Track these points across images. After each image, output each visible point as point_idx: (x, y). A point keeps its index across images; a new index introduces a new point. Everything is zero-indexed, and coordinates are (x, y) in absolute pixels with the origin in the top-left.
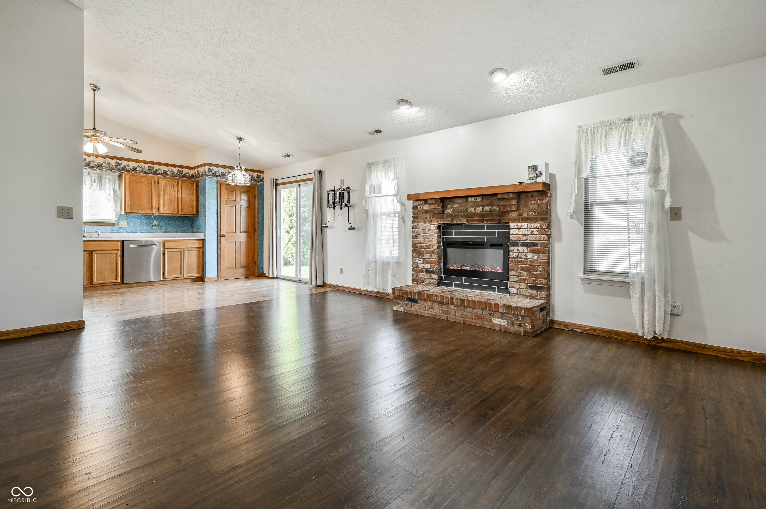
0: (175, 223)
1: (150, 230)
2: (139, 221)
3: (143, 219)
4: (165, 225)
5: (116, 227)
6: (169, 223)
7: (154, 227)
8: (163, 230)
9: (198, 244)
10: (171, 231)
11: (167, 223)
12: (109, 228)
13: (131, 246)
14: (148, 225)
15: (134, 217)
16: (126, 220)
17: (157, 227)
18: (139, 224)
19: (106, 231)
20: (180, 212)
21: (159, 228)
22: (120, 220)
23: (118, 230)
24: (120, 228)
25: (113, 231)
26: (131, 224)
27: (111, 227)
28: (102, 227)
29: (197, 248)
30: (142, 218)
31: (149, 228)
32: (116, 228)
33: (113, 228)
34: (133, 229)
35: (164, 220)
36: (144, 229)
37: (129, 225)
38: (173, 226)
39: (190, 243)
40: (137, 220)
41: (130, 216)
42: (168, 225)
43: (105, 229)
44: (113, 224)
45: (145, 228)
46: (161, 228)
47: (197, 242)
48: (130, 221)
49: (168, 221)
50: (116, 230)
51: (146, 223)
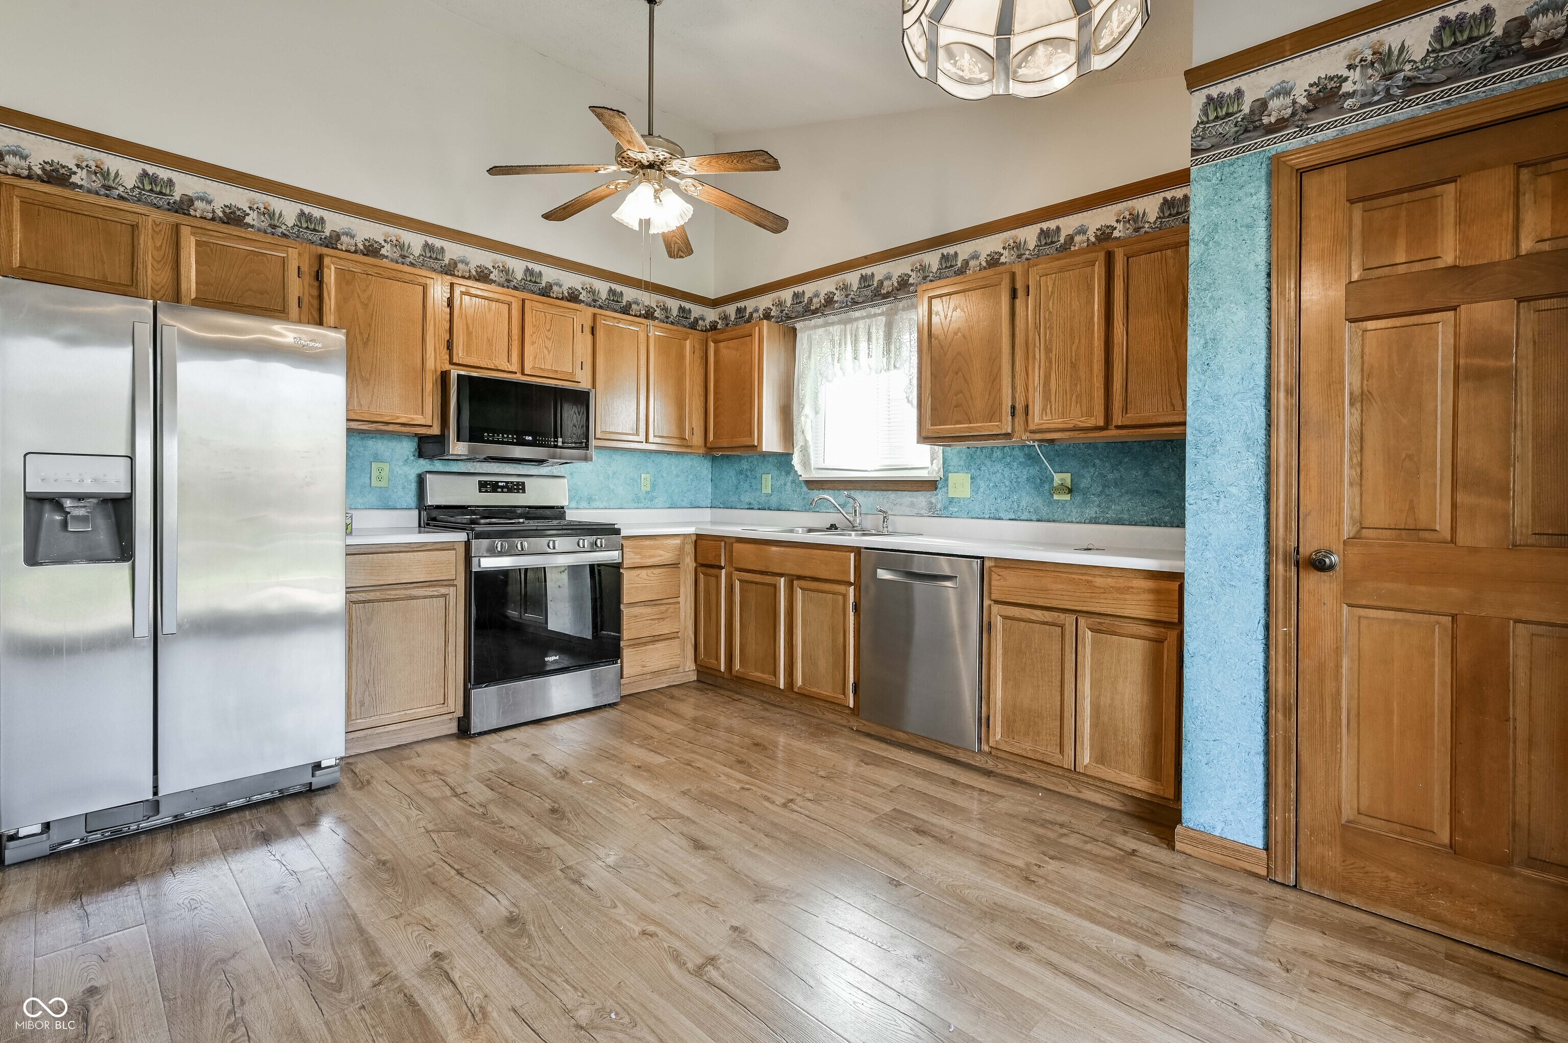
0: (1147, 474)
1: (1045, 511)
2: (1007, 472)
3: (1021, 463)
4: (1100, 489)
5: (939, 496)
6: (1117, 475)
7: (1056, 497)
8: (1091, 512)
9: (1151, 597)
10: (1126, 516)
11: (1110, 476)
12: (921, 499)
13: (883, 574)
14: (1037, 488)
15: (990, 457)
16: (968, 468)
17: (1067, 497)
18: (1007, 483)
19: (916, 511)
20: (1118, 419)
21: (1079, 499)
22: (951, 468)
23: (945, 508)
24: (951, 501)
25: (934, 512)
26: (982, 484)
27: (928, 494)
28: (906, 498)
29: (1153, 623)
30: (1015, 458)
31: (1039, 503)
32: (938, 498)
33: (933, 500)
34: (987, 504)
35: (1097, 461)
36: (1023, 503)
37: (975, 489)
38: (1134, 493)
39: (1105, 591)
40: (999, 467)
41: (978, 452)
42: (1116, 485)
43: (912, 505)
44: (931, 485)
45: (1027, 499)
46: (1086, 502)
47: (1149, 584)
48: (978, 473)
49: (1114, 468)
50: (939, 506)
51: (1028, 480)
